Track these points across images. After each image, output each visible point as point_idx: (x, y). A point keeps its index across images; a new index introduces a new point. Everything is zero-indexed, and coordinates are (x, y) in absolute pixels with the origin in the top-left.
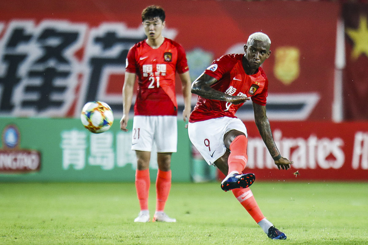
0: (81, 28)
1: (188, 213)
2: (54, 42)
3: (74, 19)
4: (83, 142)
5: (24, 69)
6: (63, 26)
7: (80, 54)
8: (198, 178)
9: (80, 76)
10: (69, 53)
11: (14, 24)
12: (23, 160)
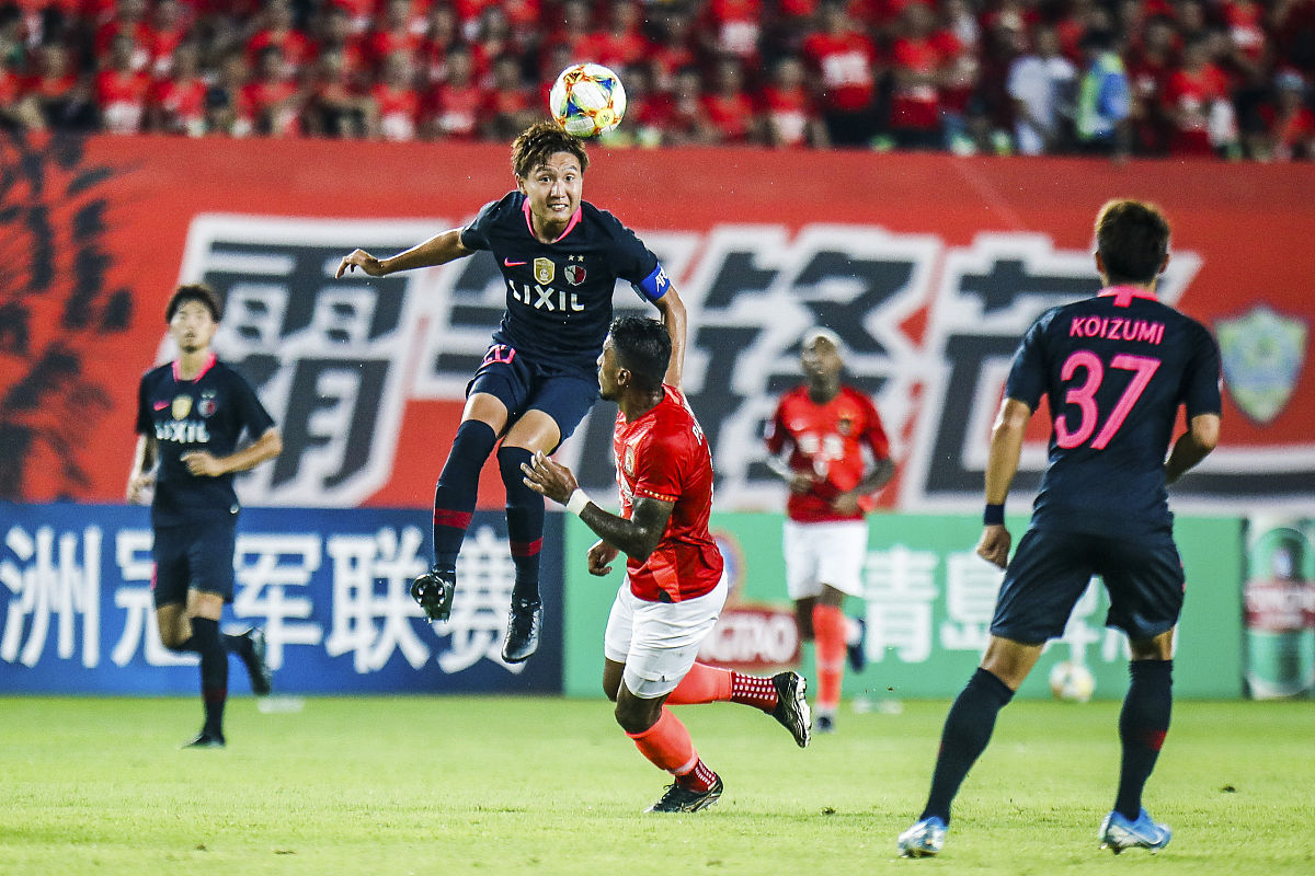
0: (920, 249)
1: (1230, 789)
2: (841, 290)
3: (900, 224)
4: (925, 579)
5: (751, 371)
6: (868, 243)
7: (915, 327)
8: (1262, 687)
9: (917, 390)
10: (883, 322)
11: (729, 239)
12: (751, 633)
